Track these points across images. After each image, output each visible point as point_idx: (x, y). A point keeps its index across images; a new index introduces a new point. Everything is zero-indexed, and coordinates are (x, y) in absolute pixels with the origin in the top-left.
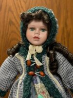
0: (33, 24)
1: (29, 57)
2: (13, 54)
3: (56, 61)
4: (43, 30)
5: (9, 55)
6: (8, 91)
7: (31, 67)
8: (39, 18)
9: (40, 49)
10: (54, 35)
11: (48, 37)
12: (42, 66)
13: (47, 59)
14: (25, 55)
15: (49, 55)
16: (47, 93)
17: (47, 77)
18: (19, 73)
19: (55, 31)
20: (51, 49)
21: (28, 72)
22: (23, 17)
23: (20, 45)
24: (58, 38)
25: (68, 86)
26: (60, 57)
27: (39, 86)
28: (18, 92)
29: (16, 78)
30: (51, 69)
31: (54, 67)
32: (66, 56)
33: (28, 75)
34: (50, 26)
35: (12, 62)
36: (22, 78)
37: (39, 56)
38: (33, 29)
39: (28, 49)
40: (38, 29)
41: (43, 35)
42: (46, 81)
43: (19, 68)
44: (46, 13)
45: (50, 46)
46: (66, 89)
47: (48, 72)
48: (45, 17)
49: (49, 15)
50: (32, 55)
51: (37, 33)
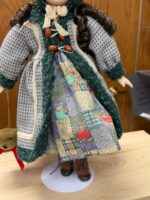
12: (67, 37)
21: (47, 47)
23: (30, 6)
28: (34, 79)
33: (48, 51)
39: (44, 12)
50: (52, 21)
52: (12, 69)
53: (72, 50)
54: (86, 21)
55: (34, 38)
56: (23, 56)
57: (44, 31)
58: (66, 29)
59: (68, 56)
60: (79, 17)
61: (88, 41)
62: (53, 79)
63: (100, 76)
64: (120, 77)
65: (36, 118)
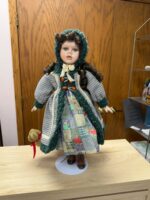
0: (66, 44)
1: (62, 74)
2: (49, 72)
3: (86, 78)
4: (75, 50)
5: (45, 73)
6: (44, 104)
7: (65, 83)
8: (72, 38)
9: (72, 68)
10: (85, 55)
11: (80, 56)
12: (74, 82)
13: (78, 77)
14: (59, 72)
15: (80, 73)
16: (78, 104)
17: (78, 91)
18: (54, 89)
19: (86, 51)
20: (82, 68)
22: (57, 38)
23: (54, 64)
24: (87, 59)
25: (95, 100)
26: (89, 75)
27: (71, 98)
29: (51, 93)
30: (82, 85)
31: (84, 83)
32: (95, 74)
33: (62, 90)
34: (82, 46)
35: (48, 79)
36: (57, 92)
37: (72, 73)
38: (66, 49)
39: (62, 67)
41: (75, 55)
42: (77, 94)
43: (54, 85)
45: (81, 66)
46: (93, 102)
47: (79, 88)
48: (78, 38)
49: (81, 36)
50: (66, 73)
51: (70, 53)
54: (85, 73)
60: (82, 71)
61: (86, 84)
62: (63, 106)
65: (53, 127)
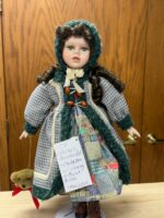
3: (100, 88)
12: (84, 94)
21: (66, 102)
23: (54, 69)
25: (115, 118)
33: (66, 105)
38: (71, 47)
39: (65, 73)
40: (77, 48)
44: (87, 27)
47: (91, 102)
50: (71, 81)
52: (36, 118)
53: (87, 105)
54: (99, 81)
55: (56, 94)
56: (46, 108)
57: (64, 89)
58: (83, 88)
59: (83, 110)
60: (94, 78)
61: (101, 96)
62: (70, 128)
63: (110, 127)
64: (128, 127)
